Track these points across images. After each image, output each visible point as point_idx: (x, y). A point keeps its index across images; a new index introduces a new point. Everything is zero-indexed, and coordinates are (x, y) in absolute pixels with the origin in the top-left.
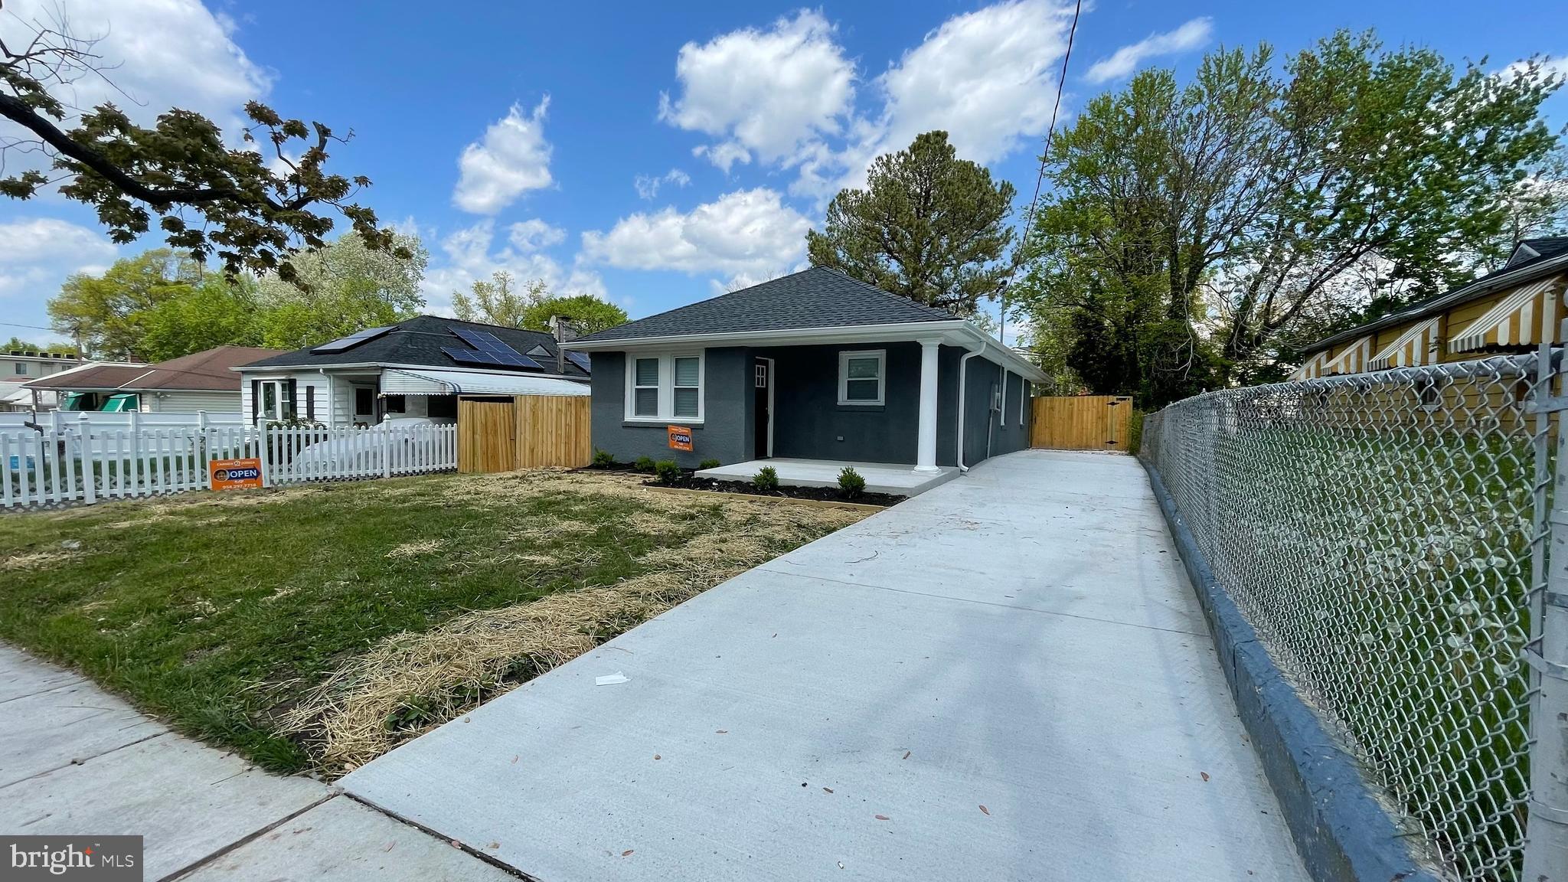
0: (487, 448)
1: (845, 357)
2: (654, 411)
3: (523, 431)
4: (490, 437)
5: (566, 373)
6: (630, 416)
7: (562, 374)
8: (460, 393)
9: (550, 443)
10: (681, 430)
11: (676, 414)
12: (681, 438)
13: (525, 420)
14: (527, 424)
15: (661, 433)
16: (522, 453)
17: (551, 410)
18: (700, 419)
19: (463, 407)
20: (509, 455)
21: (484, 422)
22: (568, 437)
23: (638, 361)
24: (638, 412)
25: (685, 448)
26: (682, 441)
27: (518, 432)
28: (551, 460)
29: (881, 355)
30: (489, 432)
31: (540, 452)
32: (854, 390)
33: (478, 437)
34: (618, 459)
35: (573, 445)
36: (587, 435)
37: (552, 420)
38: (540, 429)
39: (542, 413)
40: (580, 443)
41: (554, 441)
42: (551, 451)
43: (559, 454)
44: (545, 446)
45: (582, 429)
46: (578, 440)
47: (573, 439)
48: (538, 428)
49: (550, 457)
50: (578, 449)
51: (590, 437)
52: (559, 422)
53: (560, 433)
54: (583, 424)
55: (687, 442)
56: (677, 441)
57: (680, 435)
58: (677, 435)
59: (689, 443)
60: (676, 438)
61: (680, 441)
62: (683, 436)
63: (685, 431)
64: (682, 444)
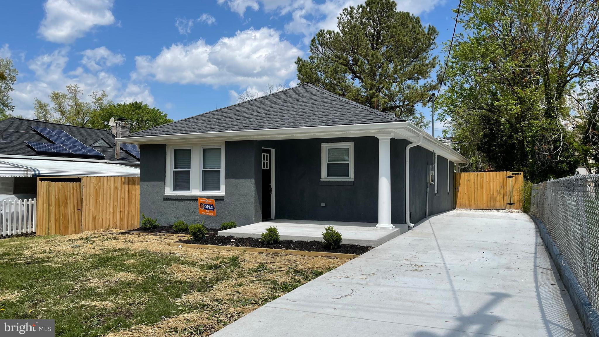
0: (60, 217)
1: (325, 147)
2: (187, 187)
3: (88, 202)
4: (62, 209)
5: (121, 159)
6: (169, 192)
7: (118, 160)
8: (39, 175)
9: (108, 213)
10: (207, 201)
11: (205, 188)
12: (207, 207)
13: (90, 195)
14: (91, 198)
15: (193, 203)
16: (87, 220)
17: (110, 187)
18: (221, 193)
19: (41, 186)
20: (77, 221)
21: (57, 196)
22: (122, 207)
23: (175, 151)
24: (176, 187)
25: (210, 214)
26: (208, 209)
27: (84, 204)
28: (109, 226)
29: (350, 145)
30: (61, 204)
31: (101, 219)
32: (332, 170)
33: (52, 208)
34: (161, 222)
35: (126, 213)
36: (137, 205)
37: (110, 194)
38: (101, 202)
39: (103, 190)
40: (131, 211)
41: (111, 211)
42: (109, 218)
43: (115, 220)
44: (104, 214)
45: (133, 201)
46: (130, 209)
47: (126, 209)
48: (99, 201)
49: (108, 222)
50: (130, 215)
51: (139, 207)
52: (116, 196)
53: (116, 204)
54: (134, 197)
55: (212, 210)
56: (205, 209)
57: (207, 205)
58: (205, 205)
59: (213, 210)
60: (204, 207)
61: (207, 209)
62: (209, 205)
63: (210, 201)
64: (208, 211)
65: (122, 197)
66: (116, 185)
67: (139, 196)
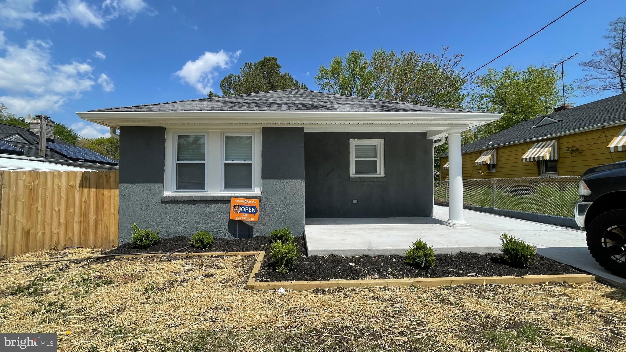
1: (354, 143)
2: (201, 185)
10: (247, 202)
11: (228, 186)
12: (246, 209)
16: (10, 236)
18: (257, 191)
23: (178, 136)
24: (180, 186)
25: (249, 219)
26: (247, 212)
28: (58, 242)
29: (379, 143)
31: (40, 234)
32: (361, 166)
35: (92, 223)
36: (112, 211)
37: (60, 197)
38: (40, 209)
39: (44, 191)
40: (102, 220)
41: (62, 220)
42: (58, 233)
43: (70, 235)
44: (47, 228)
45: (106, 206)
46: (100, 218)
47: (92, 217)
48: (37, 208)
49: (55, 238)
50: (99, 227)
51: (116, 213)
52: (71, 198)
53: (71, 210)
54: (106, 200)
55: (253, 213)
56: (241, 212)
57: (245, 207)
58: (241, 206)
59: (255, 213)
60: (241, 209)
61: (244, 212)
62: (248, 207)
63: (253, 202)
64: (246, 215)
65: (84, 200)
66: (71, 183)
67: (117, 198)
